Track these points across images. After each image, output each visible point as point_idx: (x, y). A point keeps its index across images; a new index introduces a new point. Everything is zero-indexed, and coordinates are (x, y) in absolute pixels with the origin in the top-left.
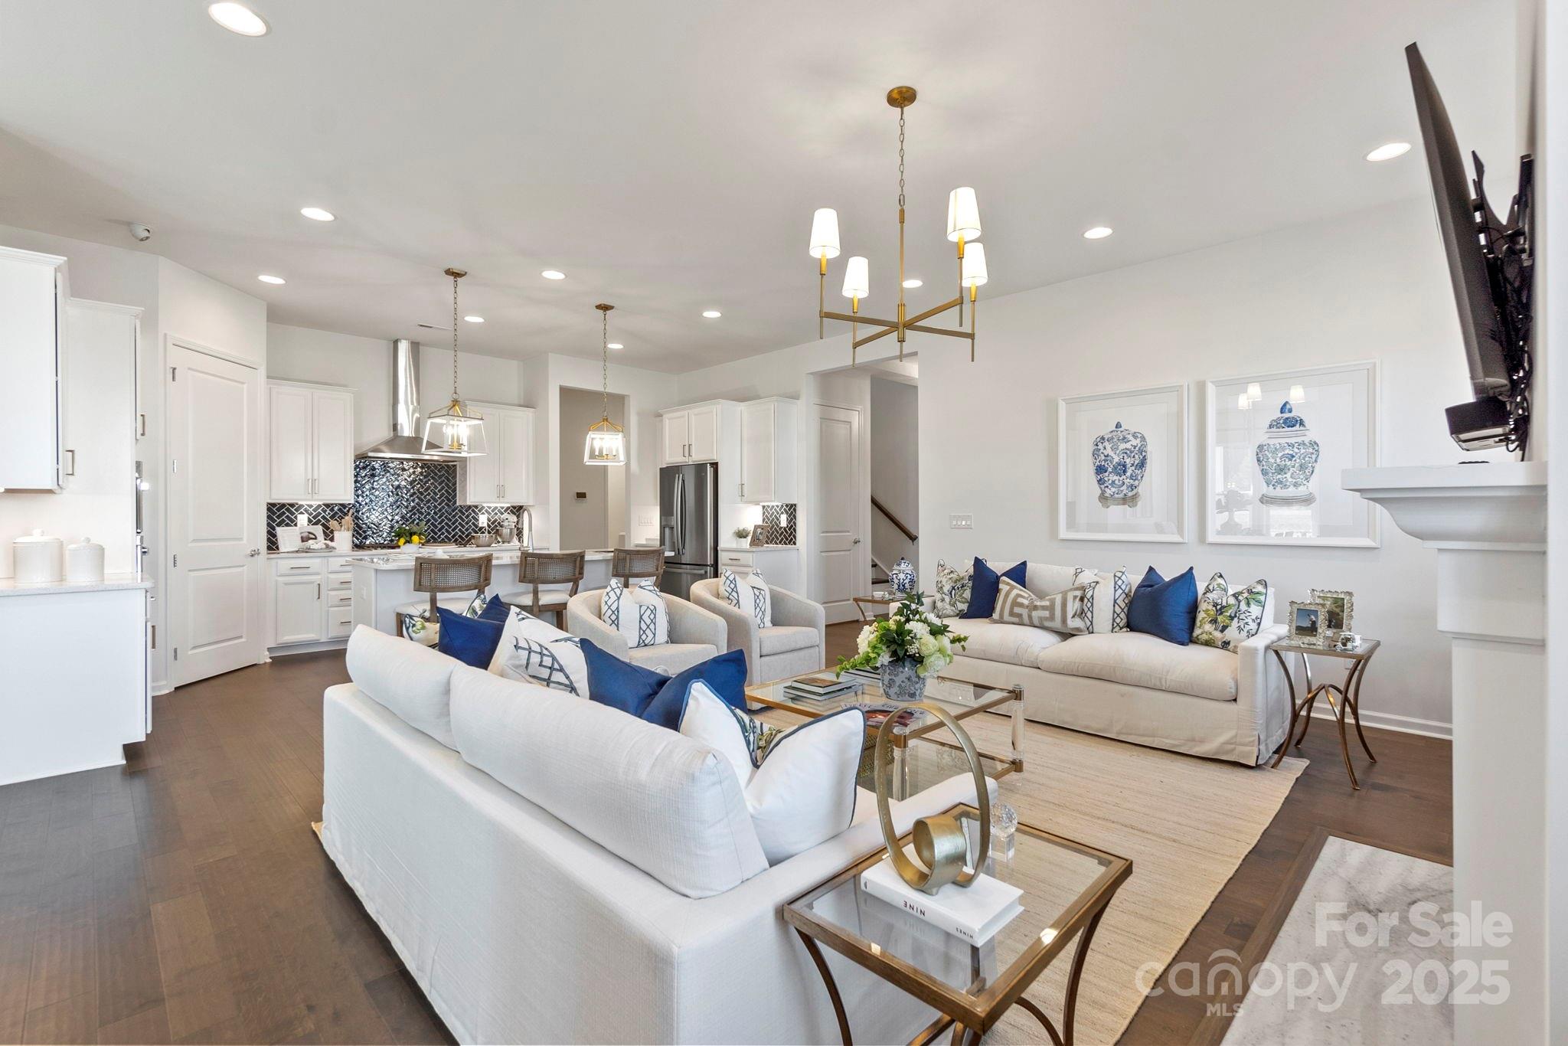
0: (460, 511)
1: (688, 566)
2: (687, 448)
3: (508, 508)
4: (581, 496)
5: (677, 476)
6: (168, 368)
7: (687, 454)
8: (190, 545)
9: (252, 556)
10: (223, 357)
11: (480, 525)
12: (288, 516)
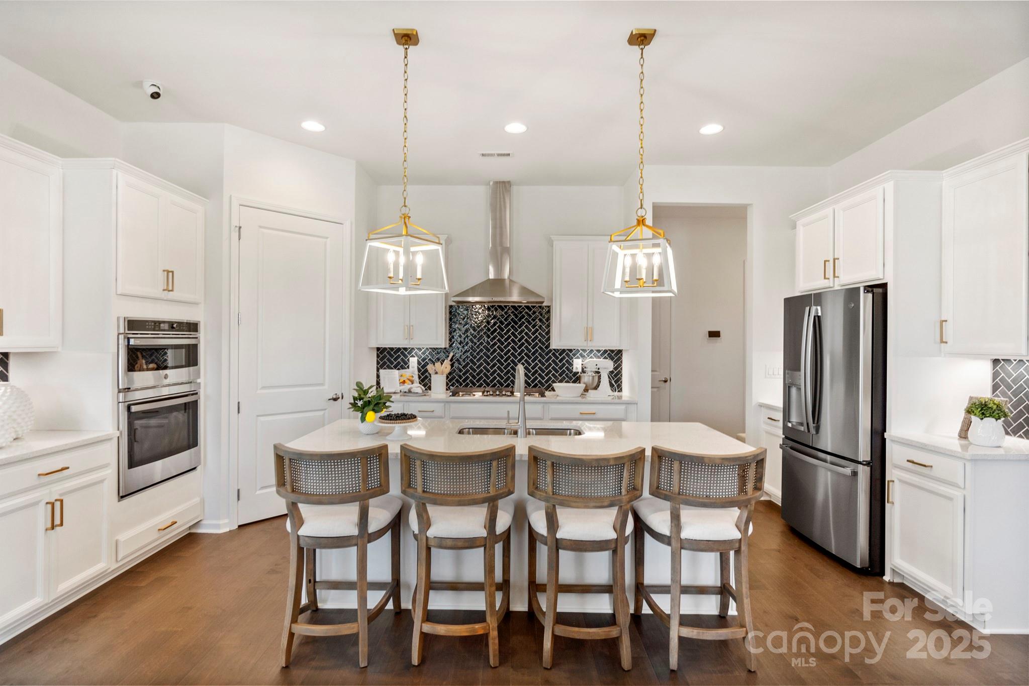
0: (554, 354)
1: (829, 458)
2: (830, 266)
3: (605, 351)
4: (714, 334)
5: (807, 309)
6: (233, 228)
7: (830, 273)
8: (259, 392)
9: (335, 399)
10: (303, 214)
11: (574, 370)
12: (402, 359)
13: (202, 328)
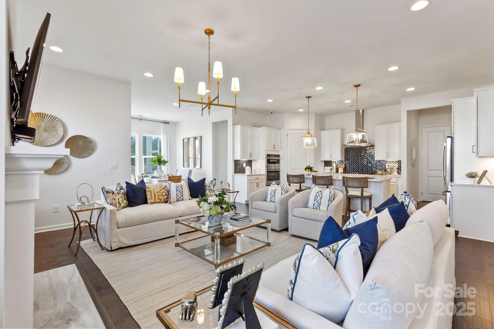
6: (286, 135)
10: (302, 129)
13: (280, 156)
